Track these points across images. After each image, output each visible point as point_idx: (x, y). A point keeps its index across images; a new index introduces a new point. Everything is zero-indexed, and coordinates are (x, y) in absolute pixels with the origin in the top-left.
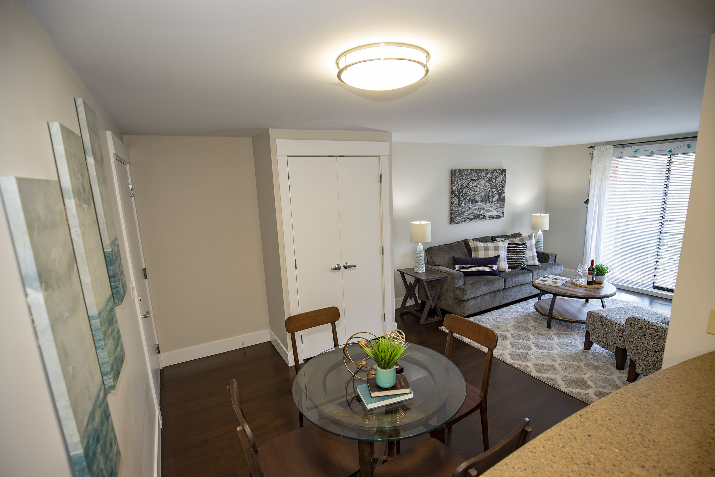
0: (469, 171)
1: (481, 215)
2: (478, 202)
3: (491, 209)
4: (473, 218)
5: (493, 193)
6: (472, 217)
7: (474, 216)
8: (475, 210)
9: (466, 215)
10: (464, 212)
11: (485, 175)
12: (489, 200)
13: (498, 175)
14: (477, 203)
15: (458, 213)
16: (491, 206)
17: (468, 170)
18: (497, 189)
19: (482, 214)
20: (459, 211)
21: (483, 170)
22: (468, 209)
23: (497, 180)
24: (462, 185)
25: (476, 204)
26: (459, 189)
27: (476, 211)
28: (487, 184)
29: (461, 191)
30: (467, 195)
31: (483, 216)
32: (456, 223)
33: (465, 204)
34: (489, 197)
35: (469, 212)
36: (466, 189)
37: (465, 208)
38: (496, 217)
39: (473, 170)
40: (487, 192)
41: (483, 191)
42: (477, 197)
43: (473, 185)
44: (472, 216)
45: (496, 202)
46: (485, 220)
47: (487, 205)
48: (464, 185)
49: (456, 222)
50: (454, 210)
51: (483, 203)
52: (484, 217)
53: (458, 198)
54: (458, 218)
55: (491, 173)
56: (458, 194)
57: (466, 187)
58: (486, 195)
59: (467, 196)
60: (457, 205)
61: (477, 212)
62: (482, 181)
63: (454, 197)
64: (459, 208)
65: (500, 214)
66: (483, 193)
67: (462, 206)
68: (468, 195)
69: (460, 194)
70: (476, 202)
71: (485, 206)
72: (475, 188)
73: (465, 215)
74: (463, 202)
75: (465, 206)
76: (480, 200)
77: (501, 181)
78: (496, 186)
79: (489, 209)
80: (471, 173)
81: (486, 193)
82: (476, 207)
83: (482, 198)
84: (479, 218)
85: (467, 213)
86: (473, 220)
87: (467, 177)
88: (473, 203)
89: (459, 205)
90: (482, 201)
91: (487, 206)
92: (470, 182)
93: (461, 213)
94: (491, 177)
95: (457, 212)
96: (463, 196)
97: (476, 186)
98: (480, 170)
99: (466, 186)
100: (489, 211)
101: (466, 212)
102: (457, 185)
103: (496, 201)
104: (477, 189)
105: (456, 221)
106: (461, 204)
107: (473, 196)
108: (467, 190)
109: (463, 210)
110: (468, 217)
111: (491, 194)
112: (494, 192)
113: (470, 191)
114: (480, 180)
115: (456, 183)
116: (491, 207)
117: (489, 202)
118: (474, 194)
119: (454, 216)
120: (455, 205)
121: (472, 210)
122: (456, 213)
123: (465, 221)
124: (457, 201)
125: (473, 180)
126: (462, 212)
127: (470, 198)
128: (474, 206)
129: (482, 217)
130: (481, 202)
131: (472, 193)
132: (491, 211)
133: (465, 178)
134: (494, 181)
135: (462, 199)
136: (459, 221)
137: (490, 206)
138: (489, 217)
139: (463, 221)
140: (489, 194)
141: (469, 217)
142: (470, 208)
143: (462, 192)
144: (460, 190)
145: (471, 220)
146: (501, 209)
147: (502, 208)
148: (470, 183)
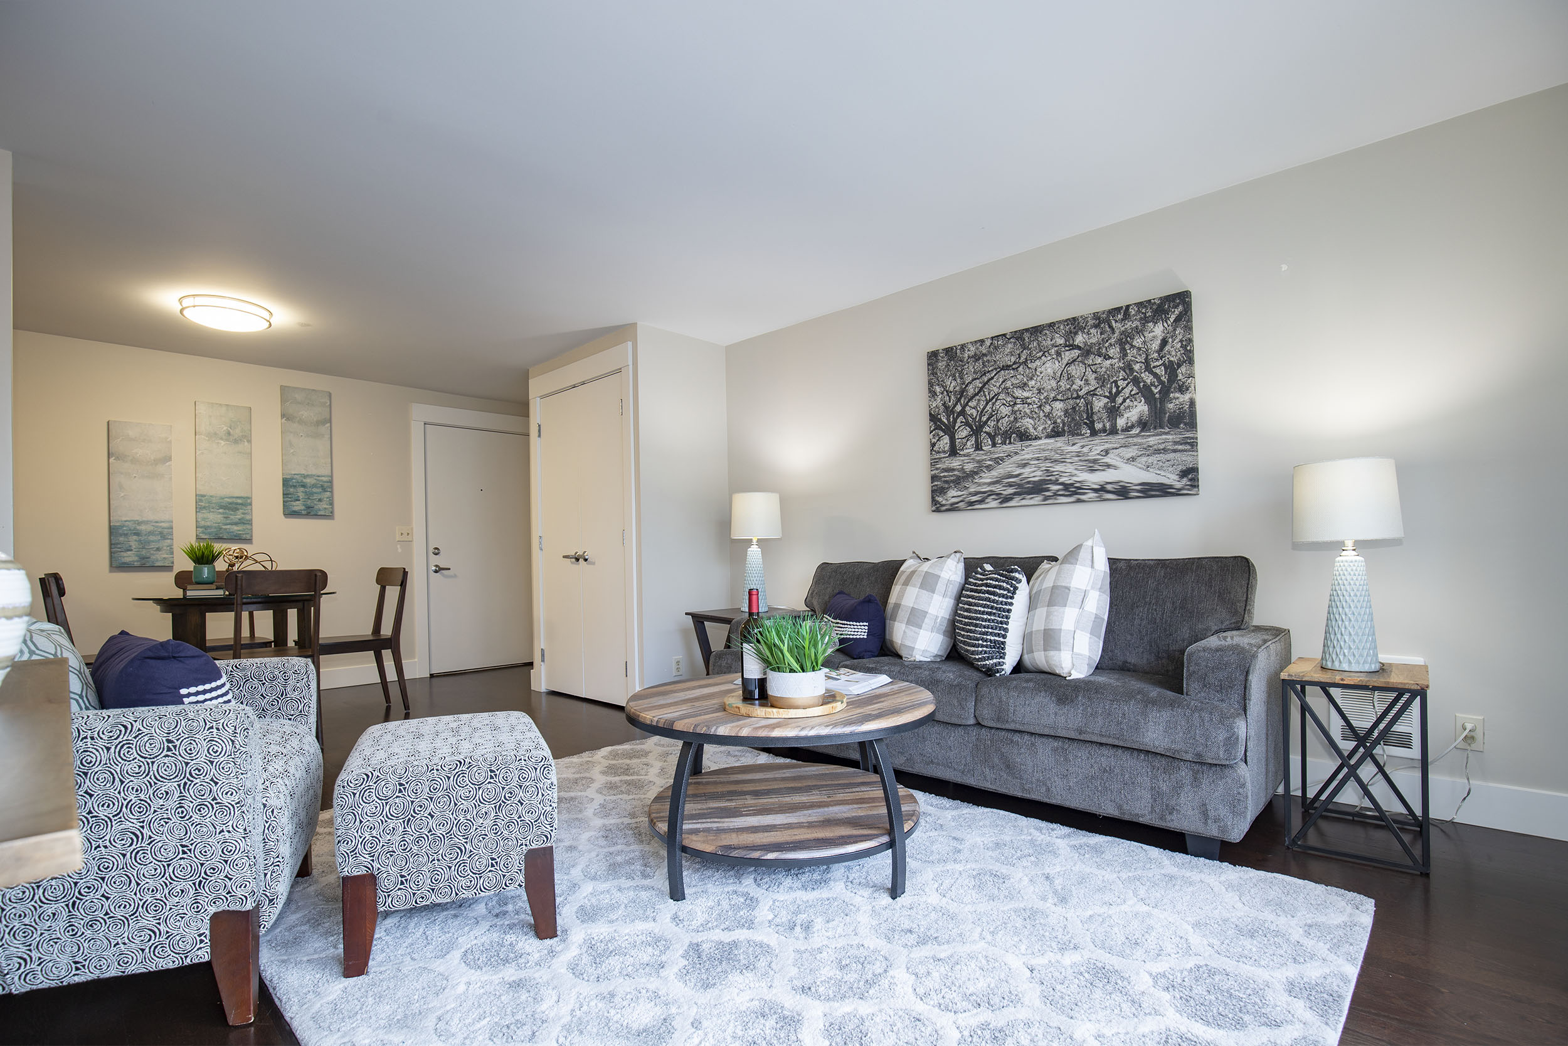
0: (988, 343)
1: (1056, 483)
2: (1037, 438)
3: (1107, 460)
4: (1015, 494)
5: (1112, 398)
6: (1011, 491)
7: (1019, 486)
8: (1024, 465)
9: (985, 484)
10: (976, 473)
11: (1061, 341)
12: (1091, 426)
13: (1137, 323)
14: (1029, 442)
15: (952, 476)
16: (1107, 446)
17: (982, 341)
18: (1136, 381)
19: (1061, 480)
20: (953, 470)
21: (1051, 325)
22: (990, 463)
23: (1133, 346)
24: (962, 391)
25: (1027, 447)
26: (950, 404)
27: (1026, 471)
28: (1076, 370)
29: (959, 408)
30: (984, 419)
31: (1066, 486)
32: (944, 508)
33: (978, 447)
34: (1090, 414)
35: (994, 473)
36: (979, 400)
37: (979, 462)
38: (1138, 491)
39: (1004, 335)
40: (1078, 397)
41: (1059, 397)
42: (1027, 423)
43: (1009, 384)
44: (1011, 486)
45: (1136, 431)
46: (1079, 501)
47: (1083, 447)
48: (971, 390)
49: (944, 505)
50: (937, 469)
51: (1057, 439)
52: (1073, 491)
53: (950, 431)
54: (952, 493)
55: (1096, 326)
56: (948, 420)
57: (976, 394)
58: (1074, 408)
59: (986, 422)
60: (944, 452)
61: (1033, 473)
62: (1047, 365)
63: (934, 430)
64: (955, 463)
65: (1170, 478)
66: (1058, 403)
67: (964, 455)
68: (988, 419)
69: (955, 421)
70: (1024, 436)
71: (1076, 448)
72: (1018, 393)
73: (979, 485)
74: (969, 443)
75: (979, 456)
76: (1045, 428)
77: (1155, 345)
78: (1129, 368)
79: (1095, 461)
80: (996, 348)
81: (1071, 402)
82: (1027, 456)
83: (1055, 423)
84: (1047, 494)
85: (987, 477)
86: (1017, 498)
87: (979, 365)
88: (1010, 443)
89: (953, 452)
90: (1056, 433)
91: (1085, 450)
92: (992, 378)
93: (961, 479)
94: (1094, 340)
95: (946, 474)
96: (967, 424)
97: (1023, 386)
98: (1036, 331)
99: (979, 392)
100: (1093, 466)
101: (982, 475)
102: (942, 393)
103: (1132, 427)
104: (1026, 394)
105: (944, 502)
106: (962, 449)
107: (1012, 419)
108: (983, 403)
109: (969, 467)
110: (991, 491)
111: (1099, 404)
112: (1118, 393)
113: (993, 405)
114: (1038, 363)
115: (937, 387)
116: (1107, 452)
117: (1094, 433)
118: (1014, 412)
119: (936, 485)
120: (939, 452)
121: (1008, 467)
122: (945, 477)
123: (981, 502)
124: (946, 439)
125: (1006, 367)
126: (965, 472)
127: (997, 428)
128: (1016, 453)
129: (1058, 491)
130: (1048, 436)
131: (1005, 411)
132: (1109, 466)
133: (970, 369)
134: (1114, 351)
135: (963, 432)
136: (957, 503)
137: (1102, 448)
138: (1102, 489)
139: (971, 504)
140: (1089, 404)
141: (997, 488)
142: (998, 461)
143: (963, 413)
144: (955, 406)
145: (1007, 499)
146: (1172, 456)
147: (1175, 451)
148: (992, 381)
